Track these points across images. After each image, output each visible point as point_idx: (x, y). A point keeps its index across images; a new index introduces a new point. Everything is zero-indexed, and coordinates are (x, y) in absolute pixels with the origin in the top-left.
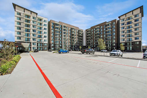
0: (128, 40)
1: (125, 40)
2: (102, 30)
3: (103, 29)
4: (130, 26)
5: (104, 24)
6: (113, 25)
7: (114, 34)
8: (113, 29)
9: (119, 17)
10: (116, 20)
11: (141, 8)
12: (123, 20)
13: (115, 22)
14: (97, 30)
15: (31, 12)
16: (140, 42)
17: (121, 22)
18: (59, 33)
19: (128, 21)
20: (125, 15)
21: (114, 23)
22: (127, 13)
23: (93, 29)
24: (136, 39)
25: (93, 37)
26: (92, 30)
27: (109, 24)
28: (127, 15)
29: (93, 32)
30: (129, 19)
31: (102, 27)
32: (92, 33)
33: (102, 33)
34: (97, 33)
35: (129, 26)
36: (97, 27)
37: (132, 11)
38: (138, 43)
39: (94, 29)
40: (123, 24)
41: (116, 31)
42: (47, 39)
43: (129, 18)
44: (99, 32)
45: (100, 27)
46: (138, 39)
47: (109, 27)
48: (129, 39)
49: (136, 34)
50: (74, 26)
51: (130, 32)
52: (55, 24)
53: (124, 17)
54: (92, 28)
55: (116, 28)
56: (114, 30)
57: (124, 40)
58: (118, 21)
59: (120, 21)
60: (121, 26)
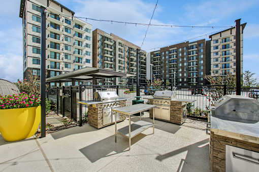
0: (224, 72)
1: (220, 72)
2: (180, 55)
3: (183, 53)
4: (227, 52)
5: (186, 46)
6: (200, 48)
7: (202, 62)
8: (200, 53)
9: (210, 37)
10: (204, 40)
12: (217, 41)
13: (204, 43)
14: (172, 54)
15: (62, 7)
17: (213, 44)
18: (111, 55)
19: (224, 43)
20: (220, 34)
21: (202, 45)
22: (222, 32)
23: (165, 52)
25: (165, 66)
26: (163, 53)
27: (193, 46)
28: (222, 34)
29: (165, 57)
30: (225, 41)
31: (180, 50)
32: (163, 58)
33: (181, 60)
34: (172, 59)
35: (225, 52)
36: (172, 49)
37: (231, 29)
39: (167, 53)
40: (217, 48)
41: (205, 57)
43: (225, 39)
44: (176, 57)
45: (178, 49)
47: (193, 51)
48: (225, 70)
51: (227, 60)
52: (104, 38)
53: (218, 36)
54: (163, 50)
55: (205, 53)
56: (202, 56)
57: (217, 72)
58: (209, 43)
59: (212, 42)
60: (212, 50)
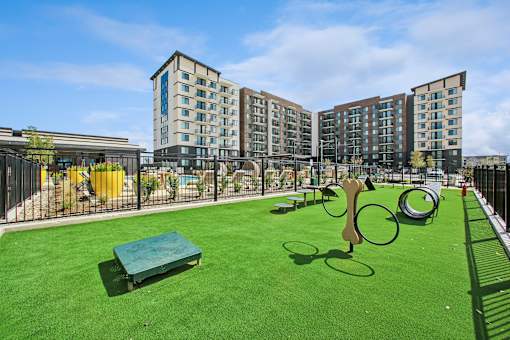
0: (434, 144)
1: (428, 144)
2: (367, 117)
3: (370, 114)
5: (375, 104)
6: (397, 107)
7: (400, 129)
8: (397, 116)
9: (413, 90)
10: (404, 94)
11: (462, 76)
12: (423, 97)
13: (403, 100)
14: (354, 115)
15: (208, 69)
16: (459, 151)
17: (417, 101)
19: (434, 101)
20: (427, 87)
21: (400, 102)
22: (431, 83)
23: (342, 113)
24: (451, 143)
25: (342, 134)
26: (339, 114)
27: (386, 104)
28: (431, 86)
29: (342, 120)
30: (436, 98)
31: (367, 109)
32: (339, 122)
33: (367, 125)
34: (354, 123)
35: (436, 114)
36: (352, 108)
37: (444, 79)
38: (455, 153)
39: (345, 113)
40: (423, 107)
41: (405, 121)
42: (237, 138)
43: (436, 94)
44: (360, 121)
45: (363, 108)
46: (456, 143)
47: (386, 112)
48: (436, 142)
49: (451, 133)
50: (292, 104)
51: (438, 127)
52: (253, 99)
53: (425, 90)
54: (338, 109)
56: (400, 120)
57: (423, 145)
58: (411, 99)
59: (415, 98)
